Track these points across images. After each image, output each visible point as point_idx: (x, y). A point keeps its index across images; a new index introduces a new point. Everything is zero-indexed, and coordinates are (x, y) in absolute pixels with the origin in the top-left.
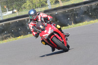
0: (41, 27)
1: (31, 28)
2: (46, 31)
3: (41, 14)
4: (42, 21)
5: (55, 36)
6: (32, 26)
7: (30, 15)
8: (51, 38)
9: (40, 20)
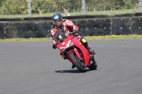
0: (60, 37)
2: (64, 43)
3: (67, 21)
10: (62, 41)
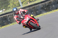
1: (16, 19)
2: (25, 19)
3: (20, 10)
4: (21, 14)
5: (31, 21)
6: (16, 18)
7: (14, 11)
8: (29, 23)
9: (20, 14)
10: (23, 19)
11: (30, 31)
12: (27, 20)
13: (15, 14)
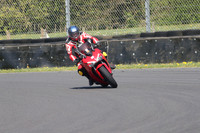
0: (87, 50)
5: (103, 65)
8: (98, 67)
11: (88, 85)
12: (97, 60)
13: (70, 39)
